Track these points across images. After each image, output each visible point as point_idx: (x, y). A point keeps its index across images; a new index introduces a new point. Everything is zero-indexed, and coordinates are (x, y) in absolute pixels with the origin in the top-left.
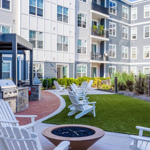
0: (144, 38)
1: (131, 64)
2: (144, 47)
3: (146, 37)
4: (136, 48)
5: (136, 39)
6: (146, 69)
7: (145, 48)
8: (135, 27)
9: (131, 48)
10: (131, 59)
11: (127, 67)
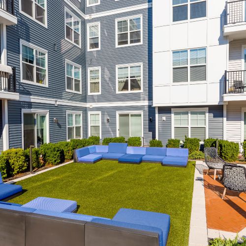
0: (117, 46)
1: (88, 105)
2: (117, 66)
3: (120, 43)
4: (99, 68)
5: (99, 49)
6: (121, 115)
7: (119, 68)
8: (95, 21)
9: (89, 69)
10: (89, 93)
11: (81, 112)
